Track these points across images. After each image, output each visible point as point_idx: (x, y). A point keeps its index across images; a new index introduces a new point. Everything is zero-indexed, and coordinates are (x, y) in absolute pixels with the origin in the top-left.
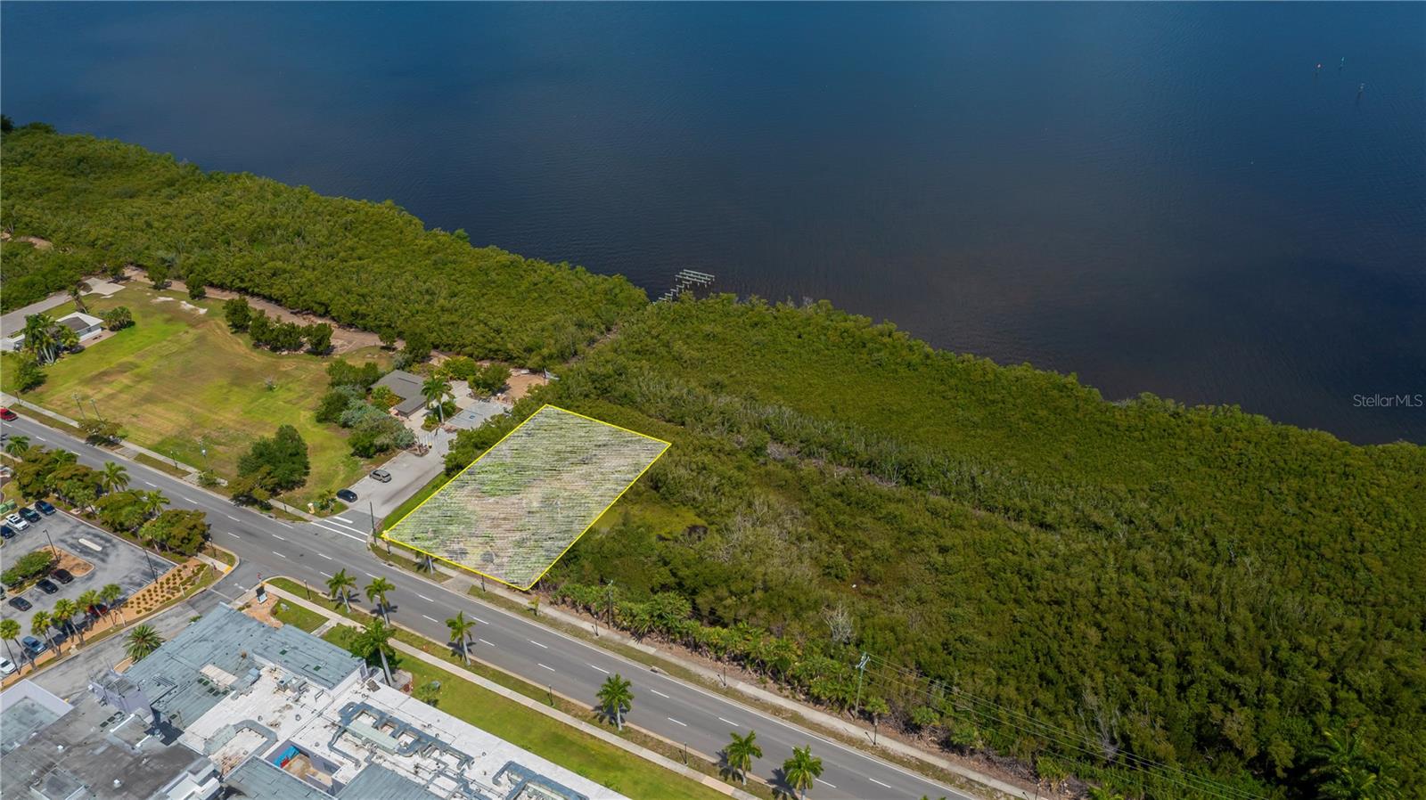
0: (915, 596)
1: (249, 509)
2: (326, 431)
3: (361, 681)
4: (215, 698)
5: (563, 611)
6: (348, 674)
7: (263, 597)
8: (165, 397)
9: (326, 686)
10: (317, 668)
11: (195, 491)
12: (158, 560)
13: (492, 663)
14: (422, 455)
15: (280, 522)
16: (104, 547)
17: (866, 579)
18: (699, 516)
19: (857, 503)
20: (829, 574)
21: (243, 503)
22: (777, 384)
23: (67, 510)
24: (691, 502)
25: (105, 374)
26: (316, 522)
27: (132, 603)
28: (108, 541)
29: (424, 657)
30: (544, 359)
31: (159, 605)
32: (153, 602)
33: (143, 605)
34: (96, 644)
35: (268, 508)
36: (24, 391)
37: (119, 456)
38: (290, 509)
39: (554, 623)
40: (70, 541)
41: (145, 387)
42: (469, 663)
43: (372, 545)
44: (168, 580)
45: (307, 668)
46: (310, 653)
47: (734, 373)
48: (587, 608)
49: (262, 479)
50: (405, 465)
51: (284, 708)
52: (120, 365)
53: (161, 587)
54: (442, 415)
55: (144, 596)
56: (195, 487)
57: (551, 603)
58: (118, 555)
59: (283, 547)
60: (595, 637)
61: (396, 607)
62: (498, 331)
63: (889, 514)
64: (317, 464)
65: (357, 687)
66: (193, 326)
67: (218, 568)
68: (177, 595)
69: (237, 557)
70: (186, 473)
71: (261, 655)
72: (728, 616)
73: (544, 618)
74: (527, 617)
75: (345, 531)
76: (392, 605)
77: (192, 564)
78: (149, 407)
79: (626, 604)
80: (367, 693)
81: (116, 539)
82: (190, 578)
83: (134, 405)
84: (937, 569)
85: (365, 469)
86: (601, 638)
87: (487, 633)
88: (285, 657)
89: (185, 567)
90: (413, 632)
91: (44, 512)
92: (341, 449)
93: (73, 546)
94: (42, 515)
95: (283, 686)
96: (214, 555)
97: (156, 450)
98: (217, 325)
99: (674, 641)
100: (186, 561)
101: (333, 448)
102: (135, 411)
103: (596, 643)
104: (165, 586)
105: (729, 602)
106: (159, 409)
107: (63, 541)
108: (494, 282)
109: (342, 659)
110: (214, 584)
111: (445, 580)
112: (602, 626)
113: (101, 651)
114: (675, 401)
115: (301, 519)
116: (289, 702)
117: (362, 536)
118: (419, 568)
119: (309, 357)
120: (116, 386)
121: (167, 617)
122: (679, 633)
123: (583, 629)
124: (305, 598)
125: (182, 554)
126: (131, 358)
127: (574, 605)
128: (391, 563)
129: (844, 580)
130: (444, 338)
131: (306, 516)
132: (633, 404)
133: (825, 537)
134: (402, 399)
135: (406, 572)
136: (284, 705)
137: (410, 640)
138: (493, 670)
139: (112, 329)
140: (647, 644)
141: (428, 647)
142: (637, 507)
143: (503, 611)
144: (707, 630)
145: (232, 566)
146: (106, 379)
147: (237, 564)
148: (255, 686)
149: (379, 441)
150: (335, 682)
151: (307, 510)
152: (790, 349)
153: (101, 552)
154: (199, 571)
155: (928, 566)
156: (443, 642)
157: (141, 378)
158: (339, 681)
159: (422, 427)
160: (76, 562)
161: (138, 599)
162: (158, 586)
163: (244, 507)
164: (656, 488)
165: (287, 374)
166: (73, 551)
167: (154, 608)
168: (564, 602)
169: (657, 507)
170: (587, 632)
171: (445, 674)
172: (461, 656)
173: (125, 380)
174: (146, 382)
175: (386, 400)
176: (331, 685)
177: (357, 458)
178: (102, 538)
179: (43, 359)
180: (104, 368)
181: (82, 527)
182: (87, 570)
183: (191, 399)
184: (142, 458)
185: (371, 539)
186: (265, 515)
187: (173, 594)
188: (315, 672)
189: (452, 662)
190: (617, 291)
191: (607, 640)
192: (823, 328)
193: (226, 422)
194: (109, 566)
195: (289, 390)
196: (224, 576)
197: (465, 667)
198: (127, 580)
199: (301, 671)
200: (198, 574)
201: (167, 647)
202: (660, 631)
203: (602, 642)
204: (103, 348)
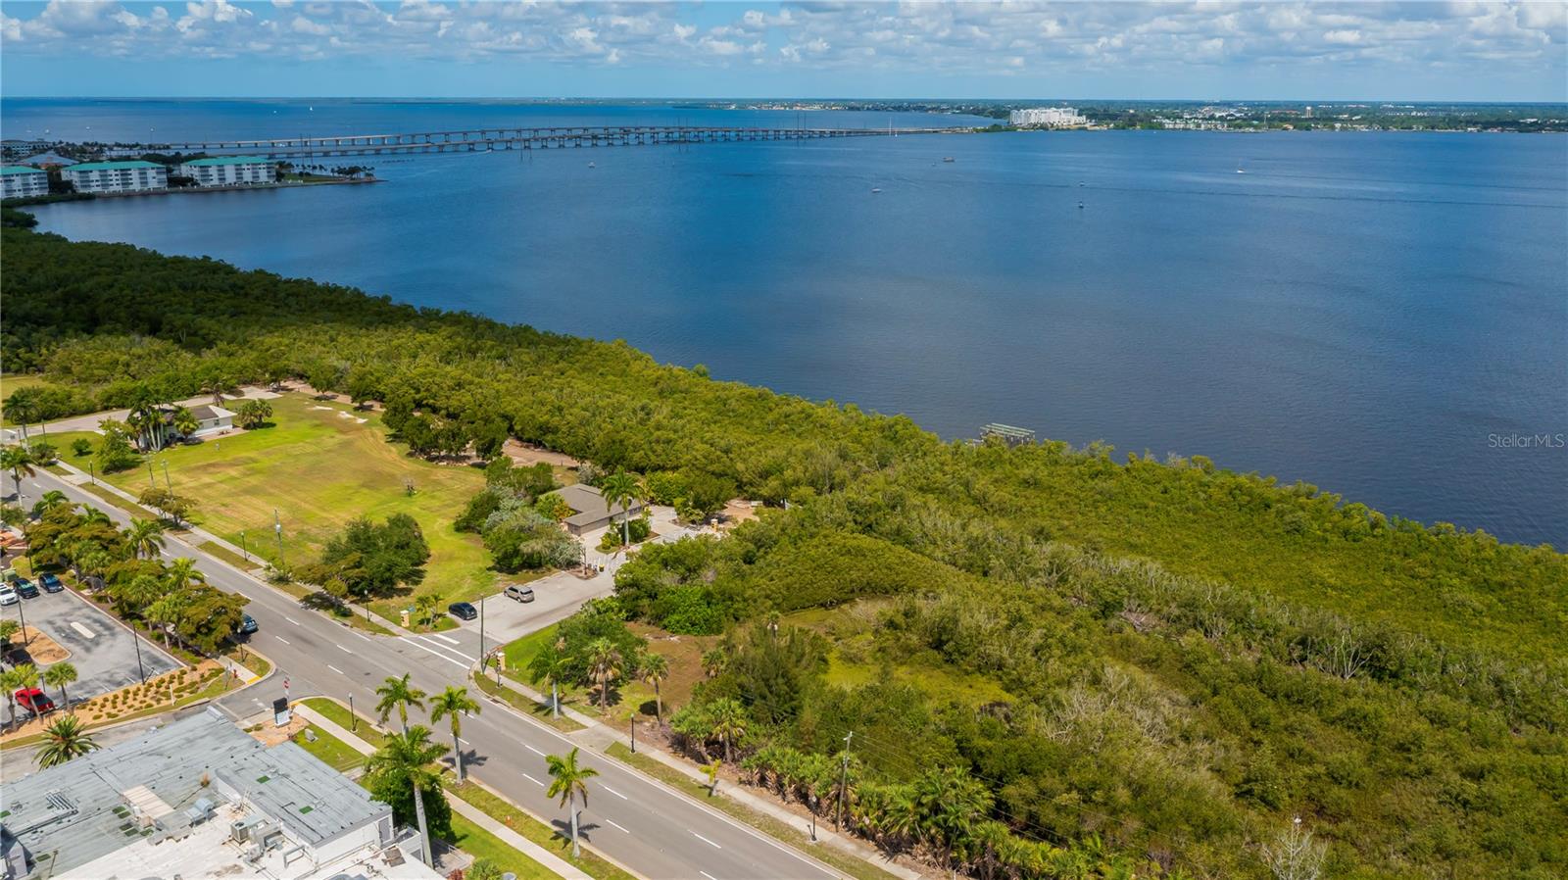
0: (1430, 843)
1: (321, 613)
2: (463, 541)
3: (376, 847)
4: (127, 838)
5: (760, 796)
6: (354, 826)
7: (284, 717)
8: (272, 491)
9: (307, 838)
10: (306, 810)
11: (258, 587)
12: (163, 658)
13: (617, 859)
14: (587, 578)
15: (356, 632)
16: (99, 635)
17: (1320, 812)
18: (1008, 690)
19: (1287, 696)
20: (1250, 792)
21: (314, 605)
22: (1134, 540)
23: (78, 589)
24: (993, 667)
25: (213, 465)
26: (406, 638)
27: (95, 704)
28: (108, 628)
29: (505, 834)
30: (785, 485)
31: (131, 711)
32: (125, 707)
33: (109, 708)
34: (12, 750)
35: (347, 614)
36: (107, 471)
37: (181, 542)
38: (375, 618)
39: (741, 812)
40: (60, 623)
41: (254, 481)
42: (577, 852)
43: (476, 673)
44: (163, 681)
45: (290, 808)
46: (305, 785)
47: (1066, 523)
48: (803, 796)
49: (345, 569)
50: (559, 587)
51: (227, 870)
52: (235, 459)
53: (147, 690)
54: (628, 536)
55: (116, 697)
56: (259, 582)
57: (741, 782)
58: (112, 646)
59: (344, 662)
60: (811, 842)
61: (485, 759)
62: (727, 451)
63: (1352, 712)
64: (434, 574)
65: (365, 855)
66: (342, 432)
67: (240, 677)
68: (164, 703)
69: (273, 666)
70: (256, 566)
71: (226, 779)
72: (1063, 824)
73: (724, 801)
74: (695, 796)
75: (444, 652)
76: (479, 754)
77: (206, 666)
78: (247, 498)
79: (871, 786)
80: (378, 864)
81: (120, 626)
82: (193, 684)
83: (229, 495)
84: (1465, 803)
85: (501, 585)
86: (821, 845)
87: (621, 812)
88: (263, 787)
89: (194, 669)
90: (496, 794)
91: (47, 587)
92: (478, 561)
93: (59, 630)
94: (42, 591)
95: (241, 834)
96: (243, 661)
97: (231, 539)
98: (373, 435)
99: (955, 864)
100: (199, 662)
101: (465, 559)
102: (228, 500)
103: (811, 851)
104: (153, 689)
105: (1063, 799)
106: (257, 501)
107: (50, 623)
108: (733, 411)
109: (352, 802)
110: (223, 696)
111: (573, 729)
112: (823, 826)
113: (12, 761)
114: (973, 545)
115: (385, 631)
116: (241, 863)
117: (465, 661)
118: (537, 710)
119: (471, 469)
120: (220, 477)
121: (134, 729)
122: (968, 847)
123: (789, 827)
124: (347, 729)
125: (198, 653)
126: (253, 454)
127: (780, 788)
128: (497, 698)
129: (1276, 809)
130: (653, 458)
131: (394, 629)
132: (909, 543)
133: (1234, 740)
134: (577, 512)
135: (516, 713)
136: (230, 864)
137: (490, 807)
138: (618, 871)
139: (246, 427)
140: (904, 865)
141: (514, 820)
142: (904, 669)
143: (657, 783)
144: (1019, 843)
145: (261, 676)
146: (212, 469)
147: (269, 674)
148: (196, 829)
149: (527, 547)
150: (325, 834)
151: (398, 621)
152: (1152, 504)
153: (92, 640)
154: (211, 676)
155: (1445, 797)
156: (544, 817)
157: (254, 472)
158: (334, 835)
159: (597, 548)
160: (51, 647)
161: (106, 700)
162: (143, 688)
163: (314, 611)
164: (938, 645)
165: (437, 483)
166: (56, 636)
167: (122, 715)
168: (763, 781)
169: (937, 673)
170: (798, 832)
171: (532, 867)
172: (567, 841)
173: (233, 472)
174: (258, 476)
175: (556, 511)
176: (316, 838)
177: (495, 573)
178: (102, 624)
179: (148, 447)
180: (217, 459)
181: (86, 611)
182: (58, 658)
183: (302, 495)
184: (209, 547)
185: (477, 666)
186: (338, 622)
187: (158, 701)
188: (301, 816)
189: (550, 849)
190: (899, 427)
191: (830, 849)
192: (1201, 484)
193: (337, 521)
194: (91, 657)
195: (433, 497)
196: (243, 687)
197: (570, 859)
198: (106, 676)
199: (277, 809)
200: (207, 680)
201: (94, 757)
202: (932, 840)
203: (823, 853)
204: (225, 442)
